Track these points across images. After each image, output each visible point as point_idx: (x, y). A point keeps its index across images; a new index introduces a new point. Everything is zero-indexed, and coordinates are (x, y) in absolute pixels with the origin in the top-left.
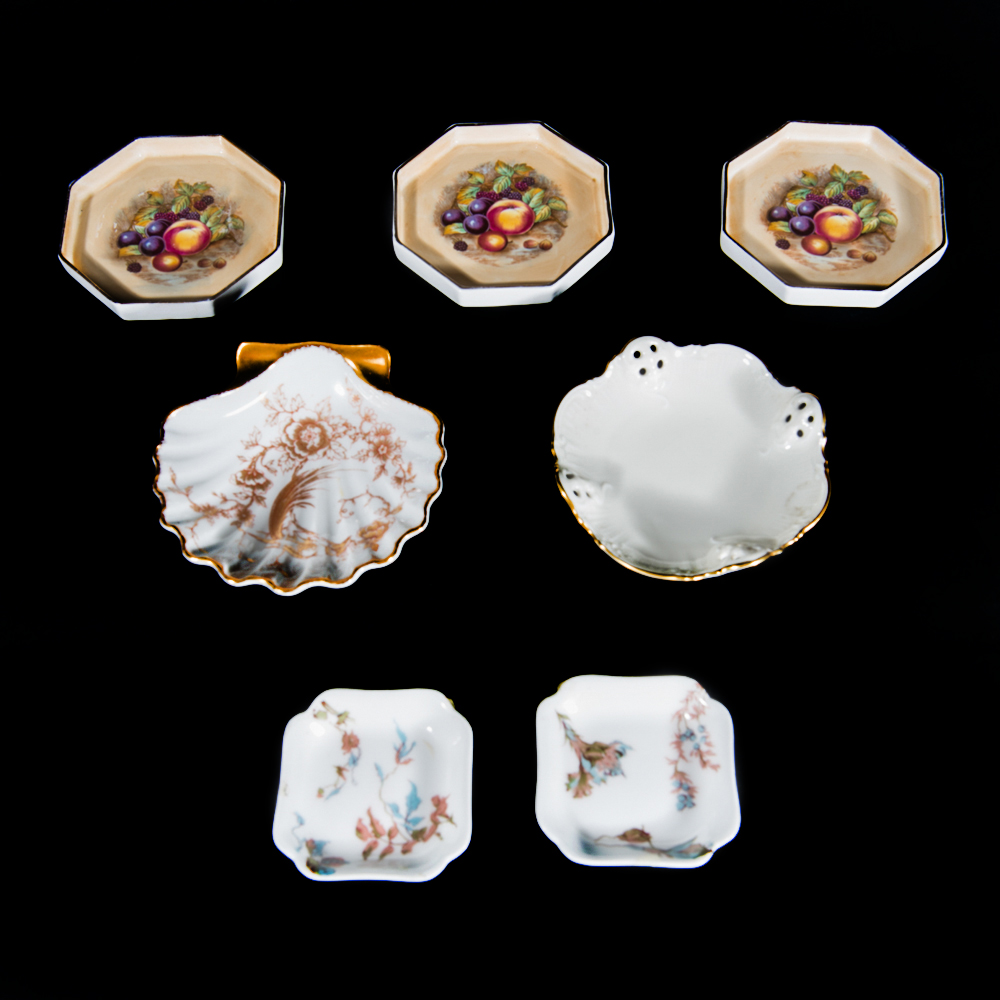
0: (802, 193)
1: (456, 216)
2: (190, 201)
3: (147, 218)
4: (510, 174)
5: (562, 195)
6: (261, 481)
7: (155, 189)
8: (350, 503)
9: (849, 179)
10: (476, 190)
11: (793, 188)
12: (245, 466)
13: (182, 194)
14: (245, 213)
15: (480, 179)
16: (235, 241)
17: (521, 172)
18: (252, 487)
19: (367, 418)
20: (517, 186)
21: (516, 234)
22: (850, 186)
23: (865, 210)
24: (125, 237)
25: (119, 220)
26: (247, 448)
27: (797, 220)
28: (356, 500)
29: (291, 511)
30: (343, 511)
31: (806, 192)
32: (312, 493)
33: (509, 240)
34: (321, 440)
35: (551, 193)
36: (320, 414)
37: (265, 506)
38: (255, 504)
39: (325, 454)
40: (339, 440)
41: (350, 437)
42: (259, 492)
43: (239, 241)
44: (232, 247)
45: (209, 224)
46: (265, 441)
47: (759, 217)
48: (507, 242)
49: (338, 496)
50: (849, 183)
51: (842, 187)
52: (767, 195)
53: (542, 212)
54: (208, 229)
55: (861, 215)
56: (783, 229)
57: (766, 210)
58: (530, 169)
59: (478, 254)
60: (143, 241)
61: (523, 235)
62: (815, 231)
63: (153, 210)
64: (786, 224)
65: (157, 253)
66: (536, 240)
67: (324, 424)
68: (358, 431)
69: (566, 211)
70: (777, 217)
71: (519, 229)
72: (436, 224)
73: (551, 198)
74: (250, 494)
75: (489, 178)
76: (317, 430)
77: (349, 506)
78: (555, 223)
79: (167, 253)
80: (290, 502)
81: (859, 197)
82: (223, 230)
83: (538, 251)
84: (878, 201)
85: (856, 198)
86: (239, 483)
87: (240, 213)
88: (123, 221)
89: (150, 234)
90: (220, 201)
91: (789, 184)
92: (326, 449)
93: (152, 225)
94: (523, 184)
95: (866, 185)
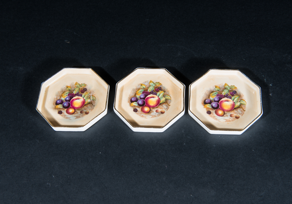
0: (215, 94)
1: (135, 99)
2: (80, 90)
3: (66, 95)
4: (154, 86)
5: (170, 94)
7: (69, 85)
9: (230, 88)
10: (142, 90)
11: (212, 92)
13: (77, 87)
14: (97, 95)
15: (144, 87)
16: (92, 105)
17: (158, 85)
20: (156, 90)
21: (153, 107)
22: (231, 91)
23: (236, 99)
24: (58, 101)
25: (57, 95)
27: (214, 104)
31: (216, 93)
33: (151, 109)
35: (166, 93)
43: (94, 105)
44: (91, 107)
45: (85, 98)
47: (201, 103)
48: (150, 110)
50: (230, 90)
51: (228, 91)
52: (204, 95)
53: (163, 100)
54: (84, 100)
55: (234, 101)
56: (209, 107)
57: (203, 100)
58: (160, 84)
59: (141, 114)
60: (64, 103)
61: (155, 108)
62: (219, 107)
63: (68, 92)
64: (210, 105)
65: (67, 107)
66: (160, 110)
69: (171, 100)
70: (207, 102)
71: (155, 105)
72: (128, 102)
73: (166, 95)
75: (147, 86)
78: (166, 104)
79: (71, 108)
81: (234, 95)
82: (89, 101)
83: (160, 114)
84: (240, 96)
85: (233, 95)
87: (95, 95)
88: (58, 96)
89: (66, 101)
90: (89, 90)
91: (211, 90)
93: (67, 98)
94: (158, 89)
95: (236, 90)
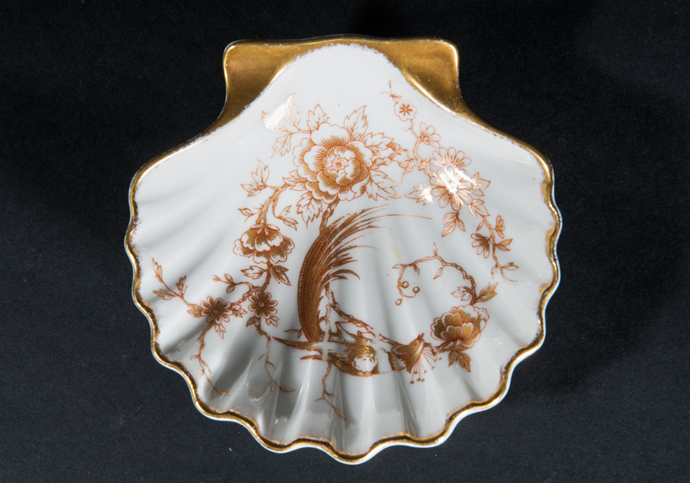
6: (277, 242)
8: (410, 269)
12: (251, 222)
18: (266, 254)
19: (424, 137)
26: (250, 195)
28: (419, 265)
29: (327, 287)
30: (402, 285)
32: (352, 253)
34: (356, 169)
36: (351, 131)
37: (289, 284)
38: (273, 281)
39: (364, 189)
40: (382, 168)
41: (399, 164)
42: (275, 260)
46: (275, 180)
49: (391, 258)
67: (359, 145)
68: (411, 156)
74: (265, 267)
76: (349, 154)
77: (409, 275)
80: (323, 273)
86: (247, 252)
92: (365, 181)
